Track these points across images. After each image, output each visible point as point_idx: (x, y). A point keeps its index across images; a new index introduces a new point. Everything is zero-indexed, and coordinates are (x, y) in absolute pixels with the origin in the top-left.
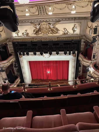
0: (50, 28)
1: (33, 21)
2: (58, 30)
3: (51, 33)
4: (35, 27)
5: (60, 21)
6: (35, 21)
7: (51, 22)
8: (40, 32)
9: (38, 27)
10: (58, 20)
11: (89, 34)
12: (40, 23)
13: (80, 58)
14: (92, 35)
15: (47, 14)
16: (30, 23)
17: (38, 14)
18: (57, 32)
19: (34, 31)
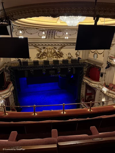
0: (55, 52)
1: (37, 45)
2: (63, 54)
3: (55, 57)
4: (39, 51)
5: (65, 46)
6: (40, 45)
7: (56, 47)
8: (44, 57)
9: (43, 51)
10: (63, 45)
11: (93, 58)
12: (45, 47)
13: (86, 80)
14: (97, 59)
15: (55, 38)
16: (34, 46)
17: (46, 38)
18: (62, 57)
19: (38, 55)
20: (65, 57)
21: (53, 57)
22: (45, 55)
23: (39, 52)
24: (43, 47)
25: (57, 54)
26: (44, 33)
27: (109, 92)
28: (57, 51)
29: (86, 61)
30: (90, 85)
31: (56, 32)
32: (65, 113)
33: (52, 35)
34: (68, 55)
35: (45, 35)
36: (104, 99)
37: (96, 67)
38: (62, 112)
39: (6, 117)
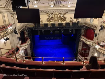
0: (60, 17)
1: (47, 11)
2: (66, 18)
3: (60, 21)
5: (68, 12)
7: (61, 13)
8: (52, 20)
9: (51, 16)
10: (66, 11)
11: (90, 22)
12: (53, 13)
13: (83, 39)
14: (93, 23)
15: (60, 7)
16: (45, 12)
17: (54, 7)
18: (65, 20)
19: (48, 19)
20: (68, 21)
21: (59, 21)
22: (52, 19)
23: (48, 17)
24: (51, 13)
25: (61, 19)
26: (52, 3)
27: (101, 49)
28: (61, 16)
29: (84, 24)
30: (86, 42)
31: (62, 1)
32: (64, 64)
33: (58, 4)
34: (70, 19)
35: (53, 4)
36: (97, 54)
37: (92, 29)
38: (62, 63)
39: (24, 64)
